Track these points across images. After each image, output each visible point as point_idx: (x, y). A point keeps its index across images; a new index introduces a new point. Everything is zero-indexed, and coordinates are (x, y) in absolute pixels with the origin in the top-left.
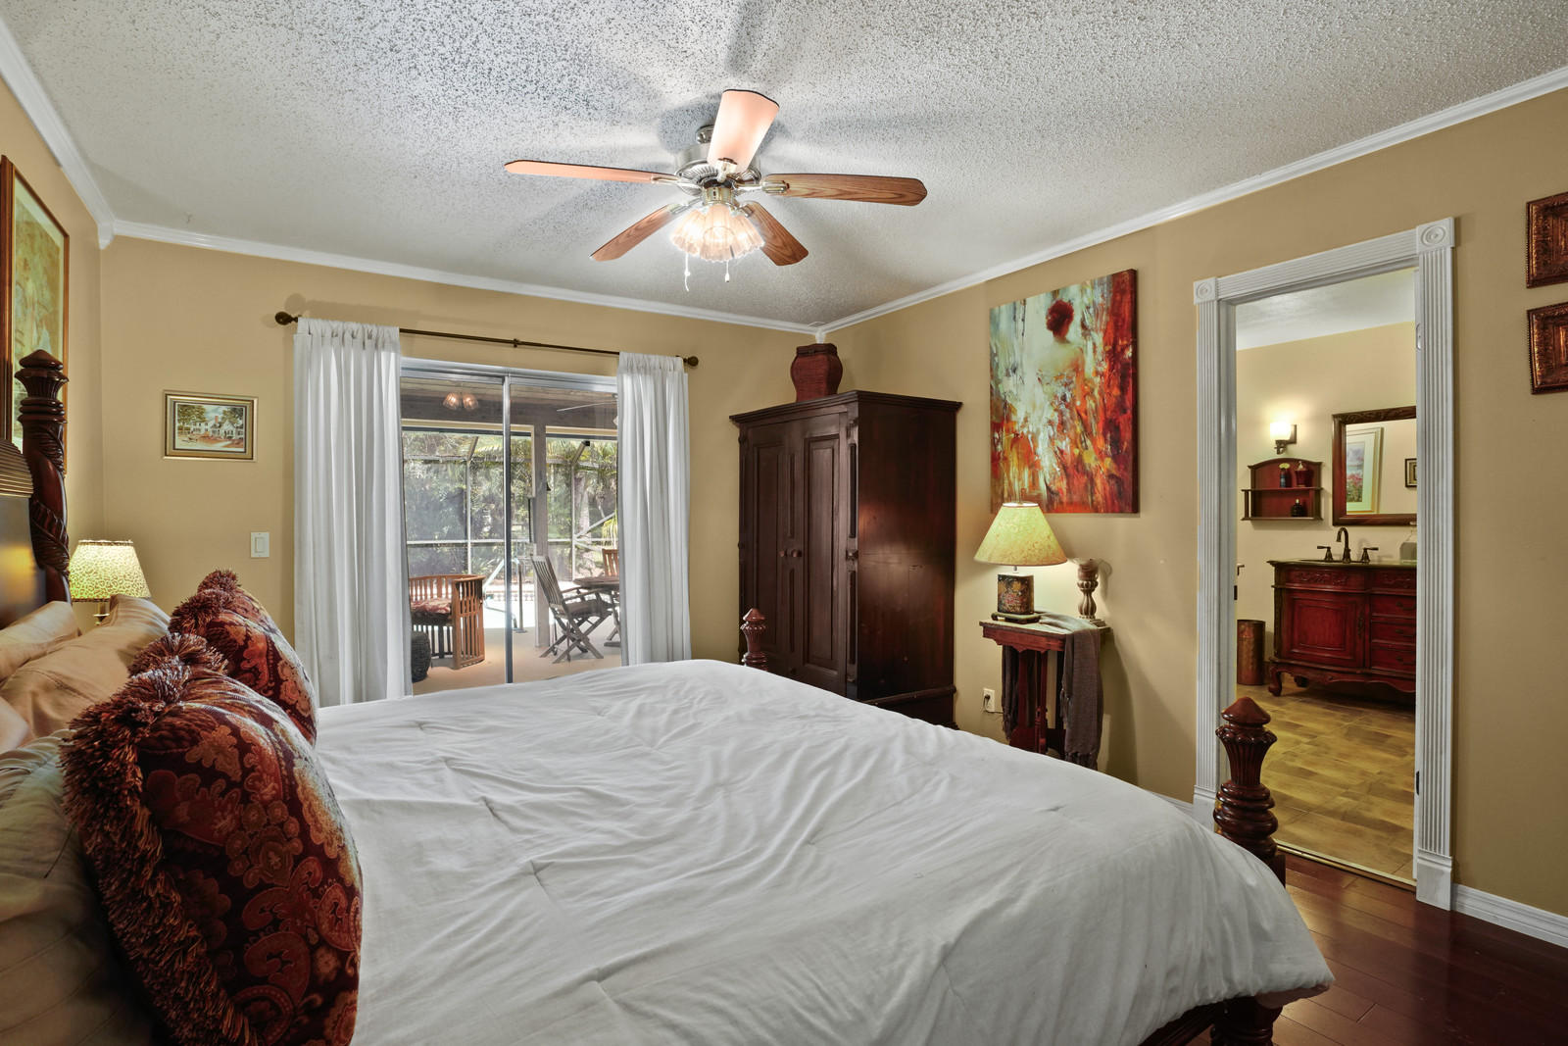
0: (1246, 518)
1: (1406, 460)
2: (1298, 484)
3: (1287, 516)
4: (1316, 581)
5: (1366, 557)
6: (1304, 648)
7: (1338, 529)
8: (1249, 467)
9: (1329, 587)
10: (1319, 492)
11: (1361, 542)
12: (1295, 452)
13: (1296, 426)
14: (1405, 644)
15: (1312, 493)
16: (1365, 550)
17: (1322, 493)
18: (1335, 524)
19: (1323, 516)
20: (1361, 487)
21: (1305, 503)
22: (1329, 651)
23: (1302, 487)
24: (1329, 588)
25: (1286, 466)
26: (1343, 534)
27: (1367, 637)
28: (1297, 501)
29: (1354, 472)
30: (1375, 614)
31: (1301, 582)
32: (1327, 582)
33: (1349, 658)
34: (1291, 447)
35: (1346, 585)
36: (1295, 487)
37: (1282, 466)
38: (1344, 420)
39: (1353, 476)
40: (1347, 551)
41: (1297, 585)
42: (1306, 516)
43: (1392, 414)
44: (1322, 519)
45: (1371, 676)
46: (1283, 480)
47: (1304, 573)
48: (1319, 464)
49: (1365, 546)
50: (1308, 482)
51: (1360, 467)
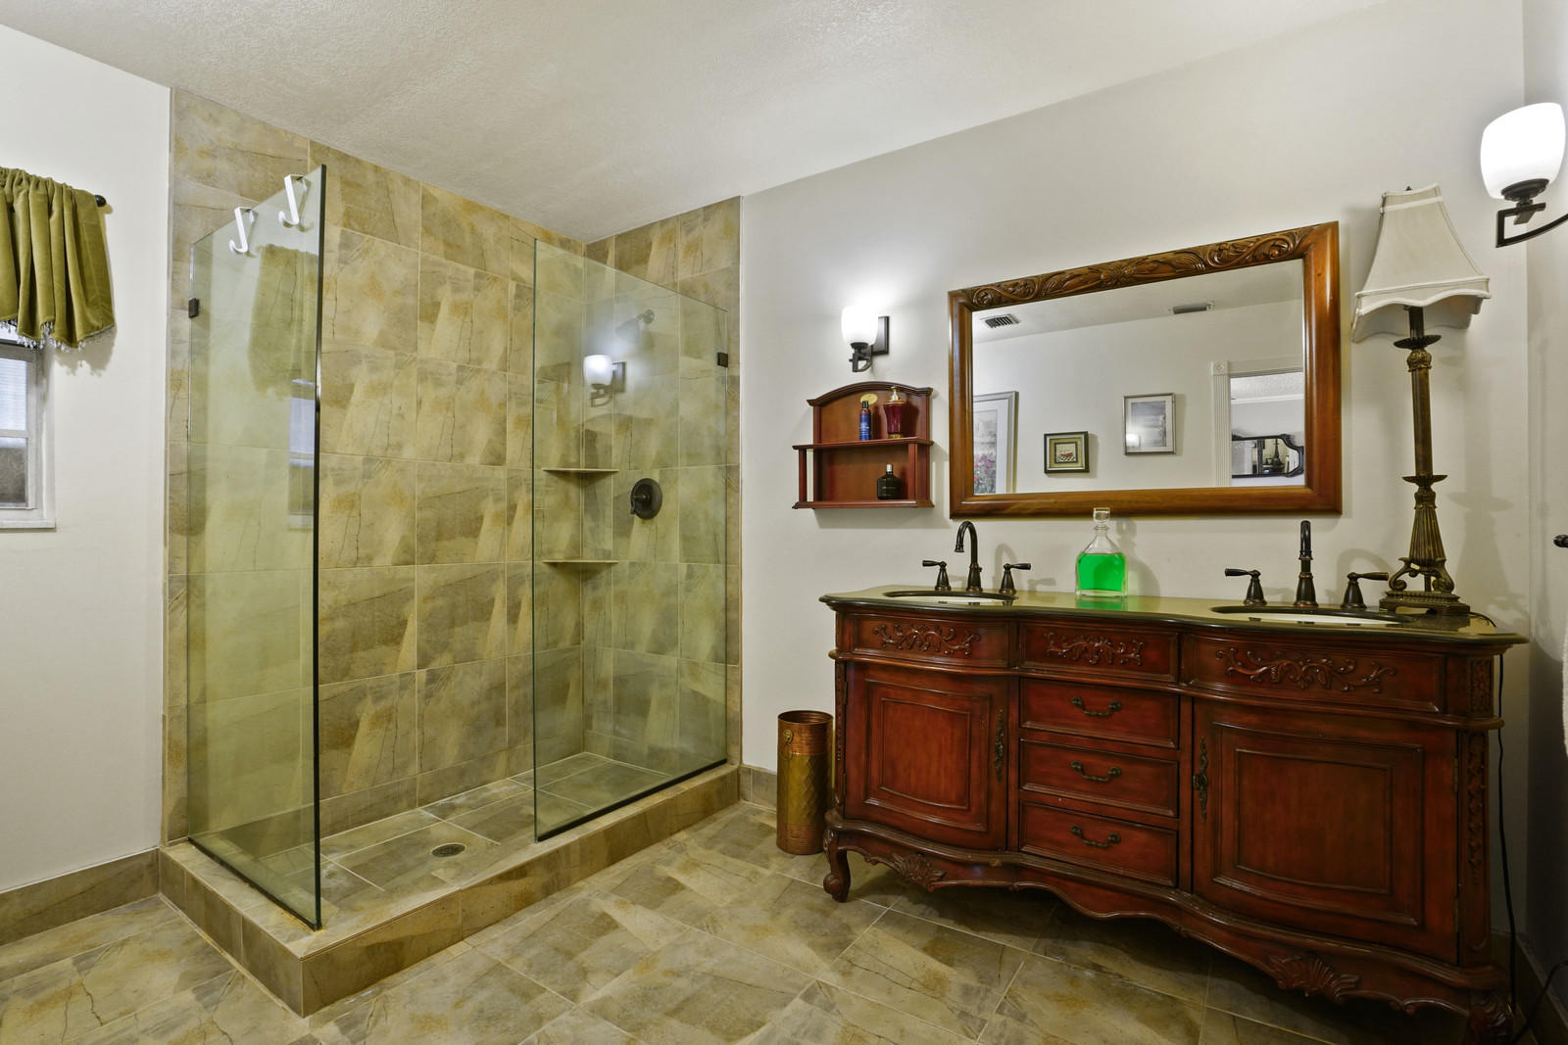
0: (802, 503)
1: (1046, 436)
2: (890, 433)
3: (871, 499)
4: (911, 645)
5: (1008, 585)
6: (891, 798)
7: (957, 524)
8: (811, 402)
9: (938, 660)
10: (925, 447)
11: (1001, 549)
12: (886, 370)
13: (887, 319)
14: (1090, 798)
15: (913, 449)
16: (1008, 568)
17: (932, 451)
18: (954, 515)
19: (934, 499)
20: (994, 472)
21: (903, 473)
22: (934, 811)
23: (898, 438)
24: (940, 663)
25: (871, 398)
26: (967, 534)
27: (1013, 776)
28: (889, 468)
29: (986, 452)
30: (1028, 724)
31: (884, 646)
32: (935, 649)
33: (972, 827)
34: (879, 361)
35: (969, 657)
36: (886, 438)
37: (864, 398)
38: (966, 303)
39: (984, 458)
40: (975, 570)
41: (871, 652)
42: (906, 498)
43: (1050, 284)
44: (933, 506)
45: (1019, 870)
46: (864, 426)
47: (889, 625)
48: (927, 393)
49: (1006, 561)
50: (908, 429)
51: (993, 444)
